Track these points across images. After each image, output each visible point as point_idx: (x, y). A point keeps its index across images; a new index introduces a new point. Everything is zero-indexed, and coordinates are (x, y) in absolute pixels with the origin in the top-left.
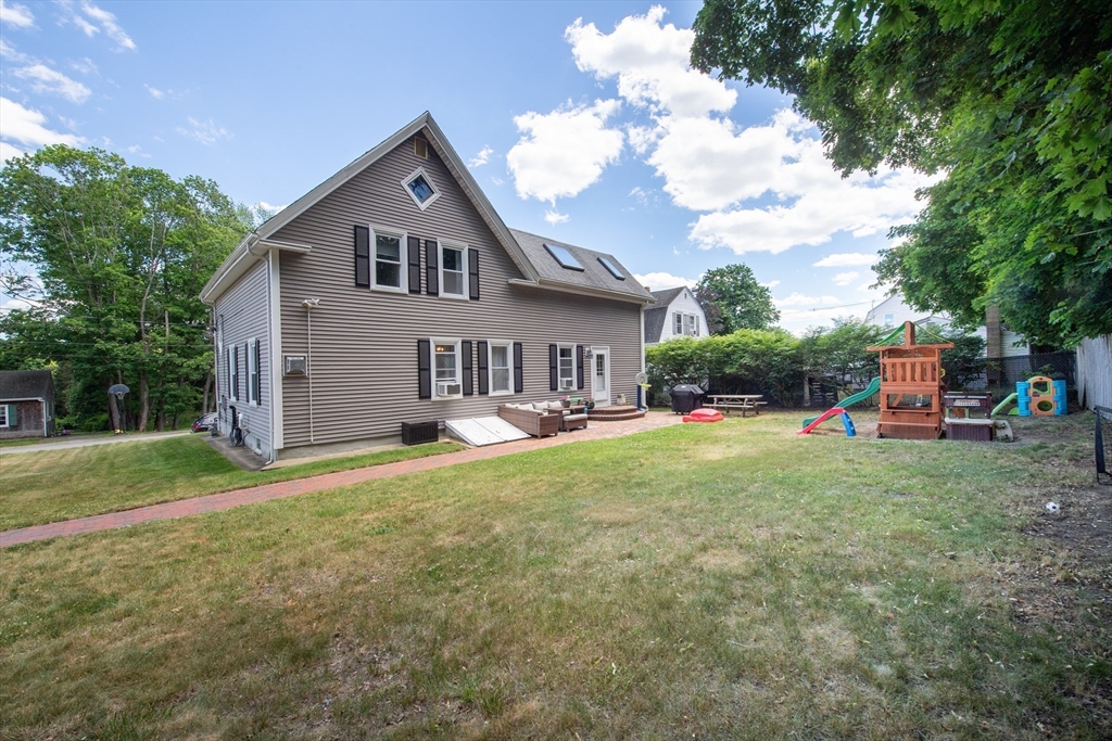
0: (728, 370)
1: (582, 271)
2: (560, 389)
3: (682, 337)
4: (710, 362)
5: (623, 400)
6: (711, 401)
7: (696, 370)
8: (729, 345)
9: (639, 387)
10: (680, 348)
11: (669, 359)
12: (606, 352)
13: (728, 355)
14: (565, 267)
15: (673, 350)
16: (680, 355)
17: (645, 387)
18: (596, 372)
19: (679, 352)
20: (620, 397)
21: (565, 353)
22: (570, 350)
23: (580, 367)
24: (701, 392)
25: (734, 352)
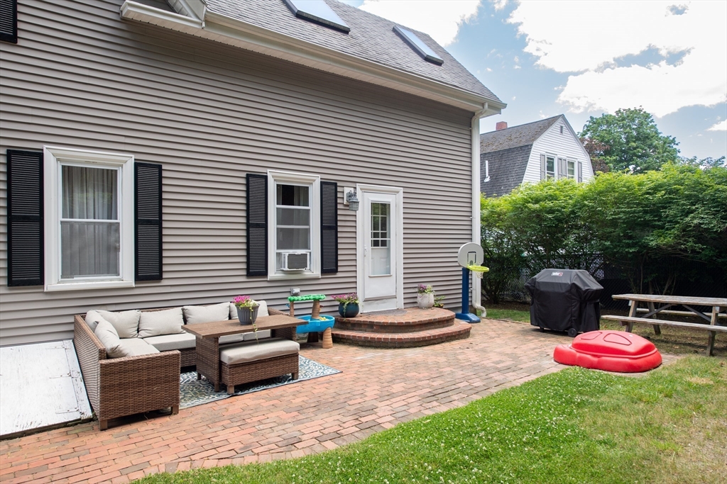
0: (653, 240)
1: (345, 31)
2: (273, 273)
3: (556, 180)
4: (614, 223)
5: (430, 298)
6: (622, 307)
7: (580, 240)
8: (656, 189)
9: (466, 273)
10: (552, 198)
11: (529, 219)
12: (395, 200)
13: (656, 210)
14: (300, 16)
15: (537, 201)
16: (551, 211)
17: (478, 271)
18: (369, 239)
19: (549, 204)
20: (422, 291)
21: (289, 194)
22: (305, 190)
23: (330, 228)
24: (596, 286)
25: (666, 204)
